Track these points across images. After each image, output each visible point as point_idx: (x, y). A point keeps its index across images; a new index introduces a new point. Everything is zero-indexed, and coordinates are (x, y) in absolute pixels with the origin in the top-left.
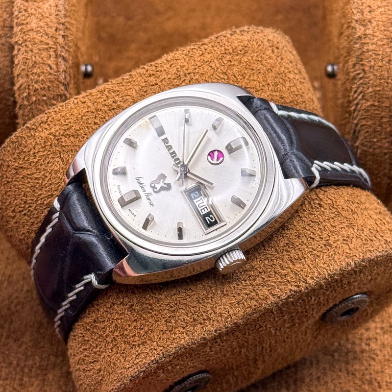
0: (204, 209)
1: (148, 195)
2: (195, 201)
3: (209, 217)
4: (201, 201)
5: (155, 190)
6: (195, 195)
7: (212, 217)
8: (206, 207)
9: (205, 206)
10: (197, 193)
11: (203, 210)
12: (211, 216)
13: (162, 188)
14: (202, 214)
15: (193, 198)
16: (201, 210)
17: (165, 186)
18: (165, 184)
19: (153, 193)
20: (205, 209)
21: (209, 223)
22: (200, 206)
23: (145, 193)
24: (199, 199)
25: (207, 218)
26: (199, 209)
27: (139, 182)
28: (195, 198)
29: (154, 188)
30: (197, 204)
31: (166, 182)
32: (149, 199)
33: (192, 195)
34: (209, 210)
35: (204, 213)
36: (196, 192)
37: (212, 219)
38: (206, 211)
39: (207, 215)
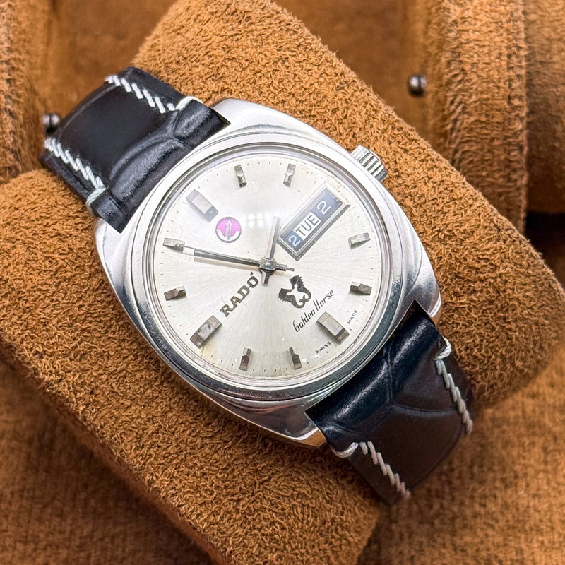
0: (311, 222)
1: (318, 305)
2: (304, 238)
3: (321, 209)
4: (302, 229)
5: (307, 297)
6: (295, 240)
7: (320, 206)
8: (308, 219)
9: (307, 221)
11: (314, 222)
13: (302, 289)
14: (320, 221)
15: (299, 242)
16: (314, 225)
17: (296, 286)
18: (293, 288)
19: (311, 300)
20: (311, 219)
22: (309, 228)
23: (315, 310)
24: (298, 233)
25: (323, 213)
26: (313, 227)
27: (301, 325)
28: (299, 238)
29: (304, 301)
30: (307, 233)
31: (289, 286)
32: (324, 301)
34: (311, 213)
35: (317, 219)
37: (323, 204)
38: (314, 216)
39: (318, 214)
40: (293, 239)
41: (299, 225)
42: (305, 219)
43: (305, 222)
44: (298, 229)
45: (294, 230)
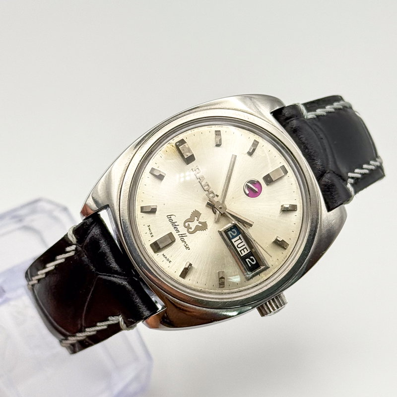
0: (243, 249)
1: (182, 236)
2: (233, 240)
3: (250, 259)
4: (240, 241)
5: (190, 230)
6: (233, 234)
7: (252, 259)
8: (246, 248)
9: (244, 247)
10: (235, 231)
11: (242, 251)
12: (251, 257)
13: (198, 229)
14: (242, 255)
15: (231, 237)
16: (240, 251)
17: (200, 225)
19: (188, 234)
20: (245, 250)
21: (250, 266)
22: (239, 246)
23: (179, 233)
24: (238, 238)
25: (247, 260)
27: (171, 220)
28: (234, 237)
29: (188, 228)
30: (236, 244)
31: (201, 220)
32: (183, 241)
33: (229, 233)
34: (249, 251)
35: (244, 254)
36: (233, 230)
37: (253, 261)
38: (246, 252)
39: (247, 256)
40: (234, 232)
41: (243, 240)
42: (246, 246)
43: (244, 245)
44: (240, 239)
45: (240, 235)
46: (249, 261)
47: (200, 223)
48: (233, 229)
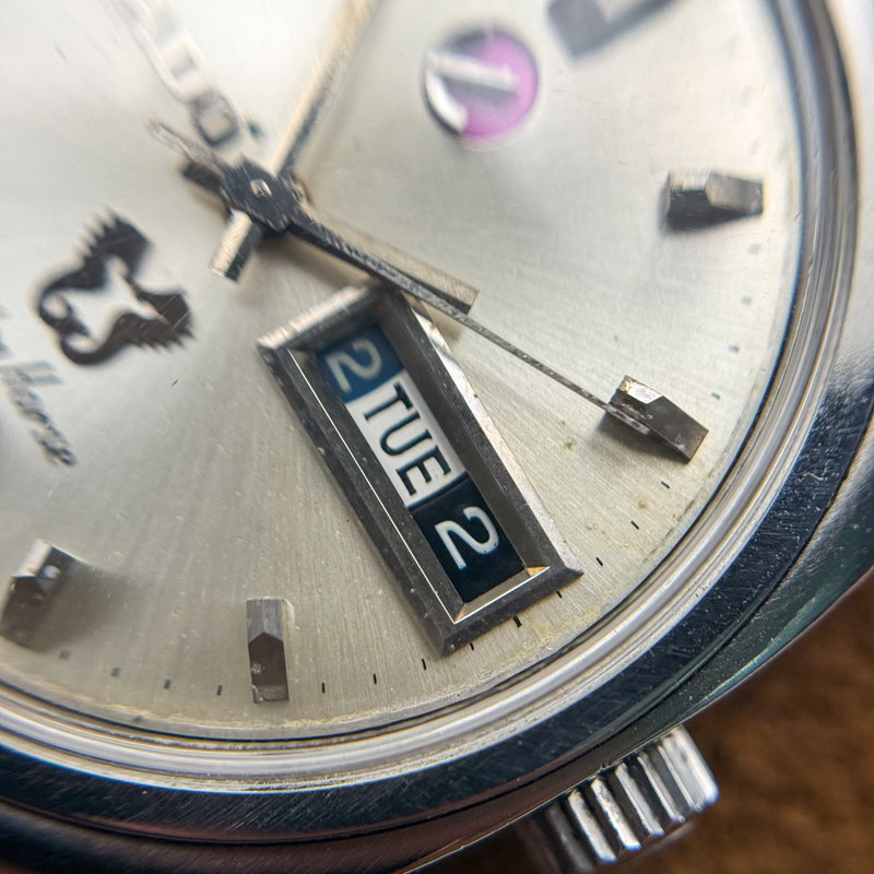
0: (419, 464)
2: (357, 409)
3: (462, 520)
5: (80, 344)
6: (356, 368)
7: (476, 521)
8: (435, 454)
9: (426, 447)
11: (415, 476)
12: (471, 512)
13: (127, 332)
14: (410, 501)
15: (344, 384)
16: (403, 473)
17: (146, 311)
19: (62, 365)
20: (432, 466)
21: (460, 563)
22: (393, 442)
24: (387, 392)
25: (443, 528)
26: (391, 465)
28: (362, 388)
29: (66, 327)
30: (372, 432)
31: (155, 279)
33: (334, 363)
34: (455, 472)
35: (424, 490)
37: (482, 536)
38: (440, 480)
39: (445, 504)
40: (364, 360)
41: (418, 405)
42: (437, 441)
43: (427, 436)
44: (401, 396)
45: (402, 379)
46: (452, 535)
47: (143, 296)
48: (358, 334)
